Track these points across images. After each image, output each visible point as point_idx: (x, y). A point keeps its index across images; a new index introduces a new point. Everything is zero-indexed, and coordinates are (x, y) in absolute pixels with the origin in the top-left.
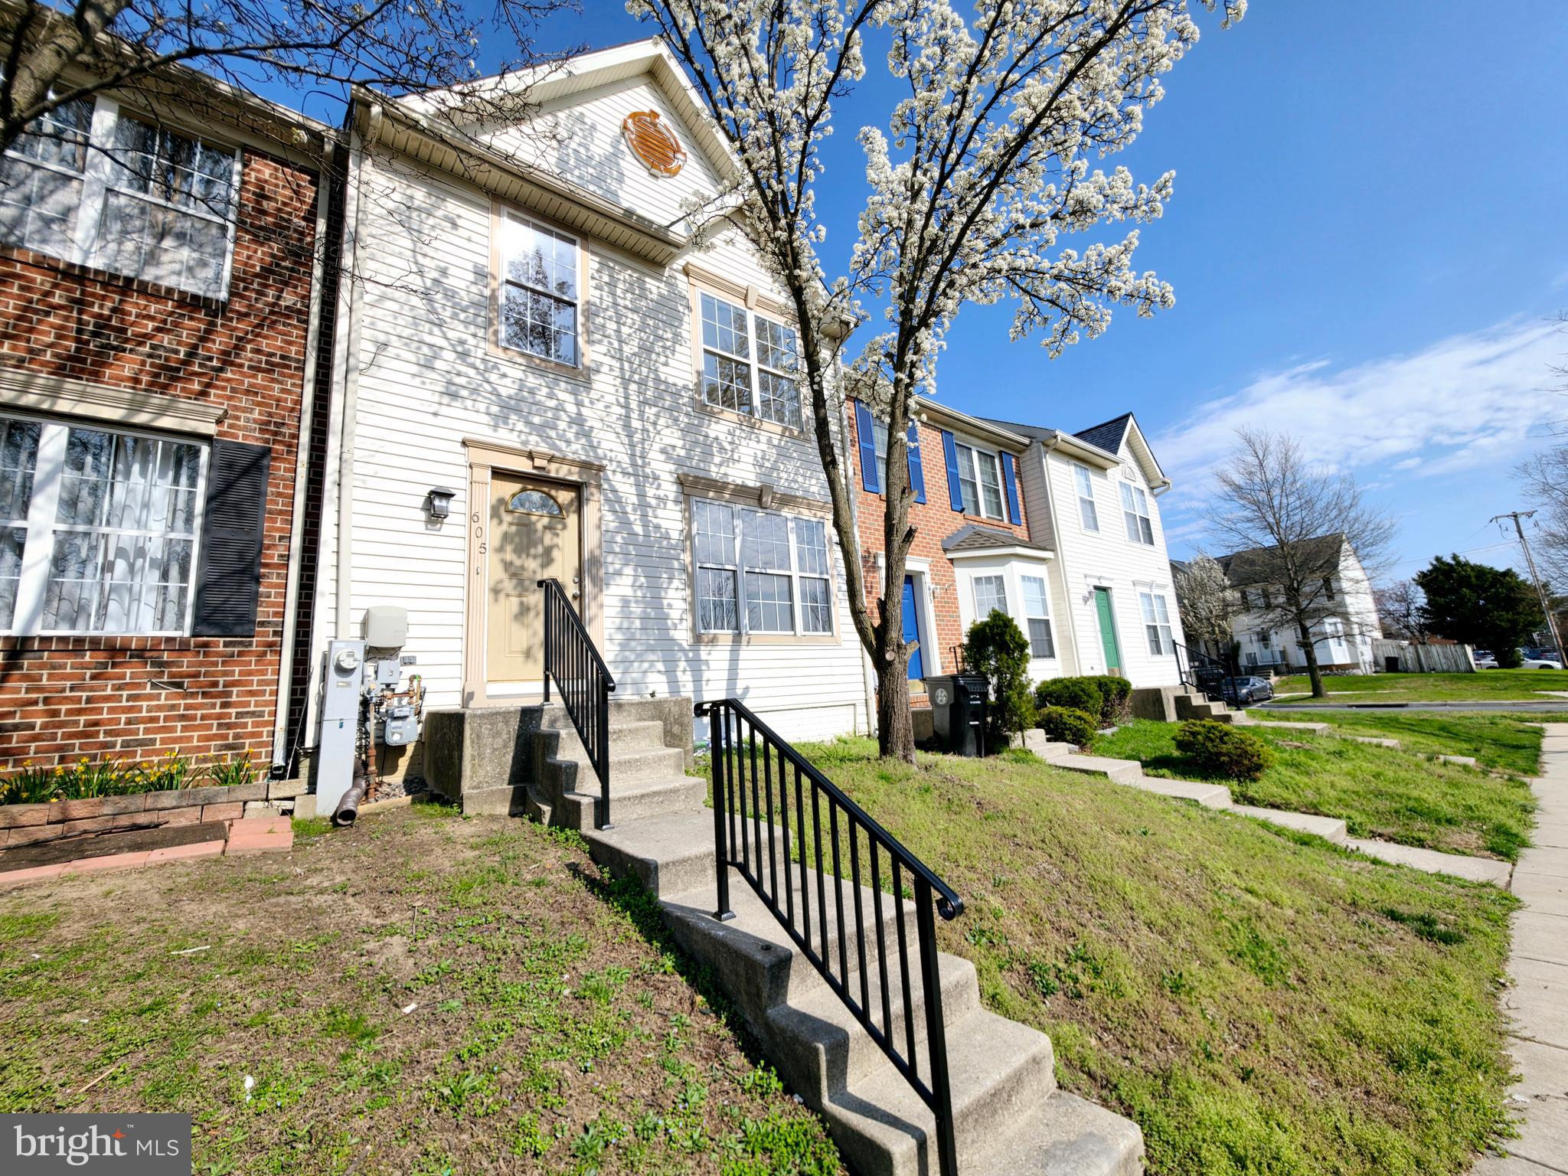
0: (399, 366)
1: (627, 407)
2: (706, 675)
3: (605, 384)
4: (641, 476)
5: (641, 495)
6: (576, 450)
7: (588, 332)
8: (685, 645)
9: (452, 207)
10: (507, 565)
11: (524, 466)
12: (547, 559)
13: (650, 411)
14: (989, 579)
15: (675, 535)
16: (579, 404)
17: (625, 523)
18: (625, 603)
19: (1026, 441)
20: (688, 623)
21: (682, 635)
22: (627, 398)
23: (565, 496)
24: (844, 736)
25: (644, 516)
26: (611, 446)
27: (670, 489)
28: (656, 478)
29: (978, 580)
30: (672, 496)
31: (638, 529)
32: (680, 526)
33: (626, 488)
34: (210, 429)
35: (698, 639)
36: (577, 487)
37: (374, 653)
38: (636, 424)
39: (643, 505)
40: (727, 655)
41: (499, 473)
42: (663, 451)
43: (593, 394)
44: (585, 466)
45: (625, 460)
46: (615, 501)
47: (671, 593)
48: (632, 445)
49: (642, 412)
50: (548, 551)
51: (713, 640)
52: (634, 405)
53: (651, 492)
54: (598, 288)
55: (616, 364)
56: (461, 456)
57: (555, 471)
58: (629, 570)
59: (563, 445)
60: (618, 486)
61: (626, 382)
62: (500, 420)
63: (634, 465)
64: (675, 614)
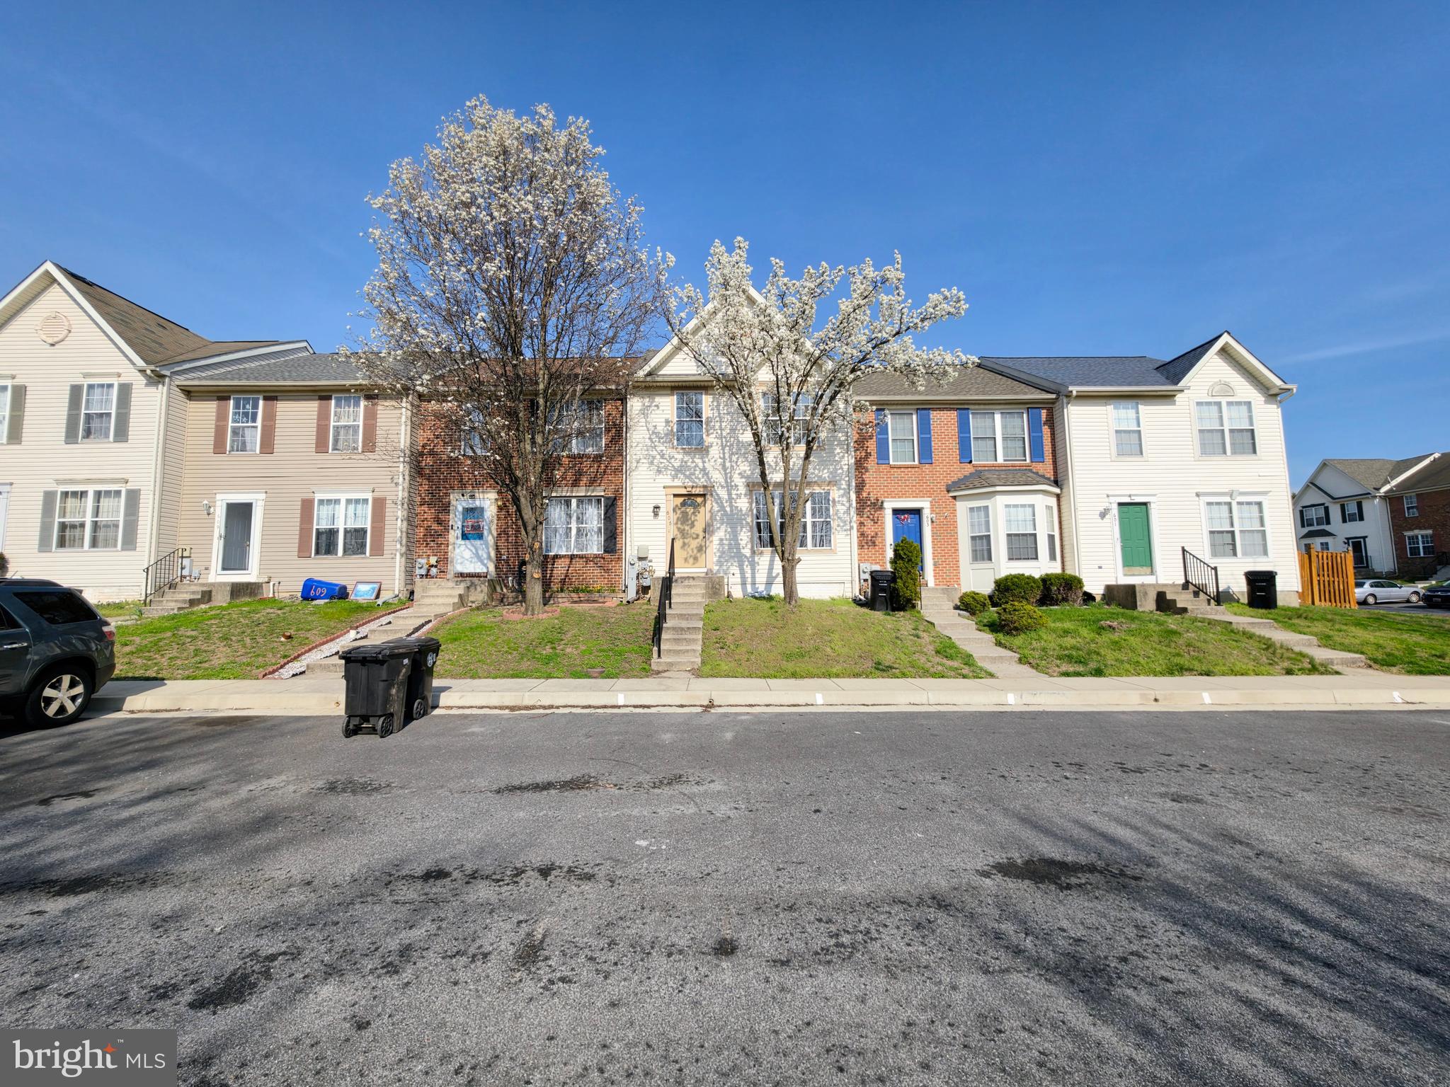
0: (643, 467)
1: (724, 458)
2: (757, 567)
3: (715, 452)
4: (729, 486)
5: (730, 494)
6: (703, 481)
7: (707, 431)
8: (748, 555)
9: (658, 399)
10: (679, 529)
11: (684, 491)
12: (692, 525)
13: (734, 458)
14: (979, 508)
15: (744, 509)
16: (704, 462)
17: (722, 508)
18: (721, 540)
19: (1054, 396)
20: (749, 546)
21: (747, 552)
22: (724, 454)
23: (699, 500)
24: (836, 597)
25: (731, 506)
26: (717, 477)
27: (742, 490)
28: (736, 486)
29: (972, 509)
30: (743, 492)
31: (728, 509)
32: (747, 505)
33: (723, 493)
34: (602, 494)
35: (753, 552)
36: (704, 495)
37: (640, 559)
38: (728, 464)
39: (730, 498)
40: (768, 559)
41: (675, 496)
42: (740, 474)
43: (710, 457)
44: (705, 487)
45: (722, 481)
46: (719, 500)
47: (742, 534)
48: (726, 474)
49: (731, 459)
50: (693, 522)
51: (761, 553)
52: (727, 456)
53: (734, 492)
54: (712, 409)
55: (719, 441)
56: (663, 492)
57: (695, 491)
58: (723, 528)
59: (697, 480)
60: (719, 492)
61: (723, 449)
62: (674, 477)
63: (726, 482)
64: (743, 543)
